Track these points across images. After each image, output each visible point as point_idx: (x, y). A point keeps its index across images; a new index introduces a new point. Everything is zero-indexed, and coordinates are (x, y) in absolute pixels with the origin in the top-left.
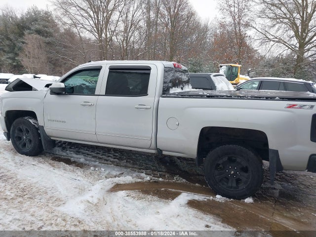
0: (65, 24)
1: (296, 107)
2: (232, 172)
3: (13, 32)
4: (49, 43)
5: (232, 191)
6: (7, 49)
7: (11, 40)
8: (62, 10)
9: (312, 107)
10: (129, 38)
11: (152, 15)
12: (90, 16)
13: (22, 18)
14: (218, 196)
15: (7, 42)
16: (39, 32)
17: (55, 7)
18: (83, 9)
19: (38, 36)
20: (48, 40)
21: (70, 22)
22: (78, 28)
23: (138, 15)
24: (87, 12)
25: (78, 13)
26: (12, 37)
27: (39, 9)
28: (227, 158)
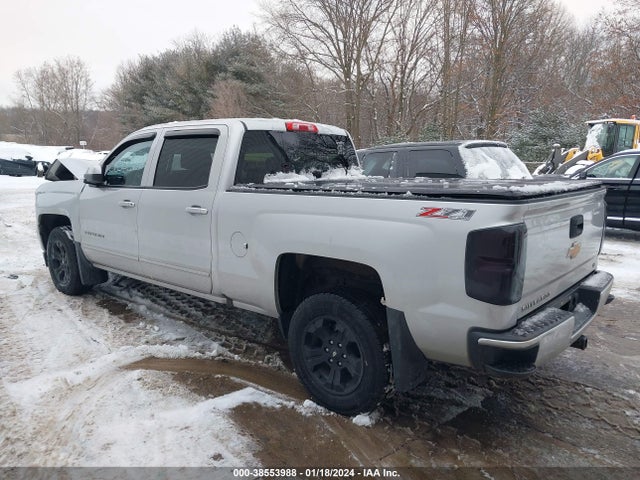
0: (283, 55)
1: (438, 213)
2: (335, 354)
3: (199, 78)
4: (256, 95)
5: (333, 394)
6: (187, 109)
7: (195, 93)
8: (279, 30)
9: (470, 213)
10: (407, 75)
11: (456, 21)
12: (330, 37)
13: (215, 53)
14: (308, 403)
15: (189, 97)
16: (239, 75)
17: (268, 26)
18: (315, 25)
19: (237, 83)
20: (255, 88)
21: (292, 51)
22: (308, 62)
23: (426, 26)
24: (324, 30)
25: (308, 32)
26: (196, 86)
27: (244, 32)
28: (322, 320)
